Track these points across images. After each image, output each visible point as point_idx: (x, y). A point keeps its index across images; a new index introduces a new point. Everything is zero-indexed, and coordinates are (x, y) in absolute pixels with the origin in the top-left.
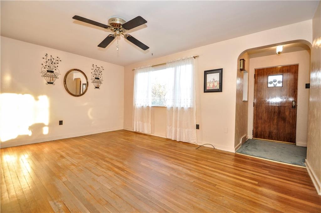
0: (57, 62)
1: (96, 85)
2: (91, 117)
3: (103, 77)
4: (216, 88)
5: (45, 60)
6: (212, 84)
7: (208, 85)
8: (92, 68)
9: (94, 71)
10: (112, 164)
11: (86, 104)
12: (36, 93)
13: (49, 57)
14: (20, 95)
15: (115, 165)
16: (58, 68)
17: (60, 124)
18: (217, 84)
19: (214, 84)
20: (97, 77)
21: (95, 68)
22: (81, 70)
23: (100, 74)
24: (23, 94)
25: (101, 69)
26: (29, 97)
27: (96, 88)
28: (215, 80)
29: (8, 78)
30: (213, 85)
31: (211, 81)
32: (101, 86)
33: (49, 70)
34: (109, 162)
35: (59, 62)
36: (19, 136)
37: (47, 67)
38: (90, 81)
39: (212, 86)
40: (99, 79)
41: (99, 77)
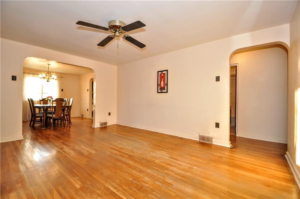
10: (120, 152)
15: (117, 151)
34: (123, 153)
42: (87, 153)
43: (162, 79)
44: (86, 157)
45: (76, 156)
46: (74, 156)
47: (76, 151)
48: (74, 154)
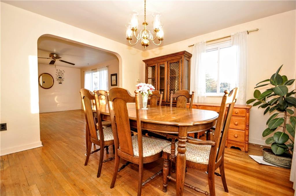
1: (59, 81)
8: (57, 71)
9: (57, 73)
11: (53, 93)
20: (60, 77)
22: (49, 73)
23: (62, 75)
25: (63, 72)
27: (60, 83)
30: (114, 82)
32: (63, 82)
38: (55, 80)
40: (61, 78)
41: (62, 77)
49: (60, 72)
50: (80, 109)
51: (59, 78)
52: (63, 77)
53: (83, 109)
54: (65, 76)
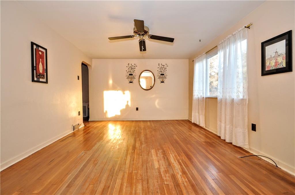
0: (134, 67)
1: (161, 80)
2: (157, 106)
3: (167, 73)
4: (281, 67)
5: (128, 68)
6: (274, 61)
7: (267, 64)
8: (158, 66)
9: (159, 69)
11: (154, 96)
12: (124, 90)
13: (130, 65)
14: (116, 91)
16: (135, 71)
17: (137, 110)
18: (282, 60)
19: (277, 59)
20: (162, 73)
21: (160, 66)
22: (149, 70)
23: (165, 70)
24: (117, 91)
25: (165, 66)
26: (120, 92)
27: (162, 82)
28: (279, 53)
29: (111, 82)
30: (276, 62)
31: (273, 56)
32: (166, 81)
33: (130, 74)
35: (136, 67)
36: (116, 115)
37: (129, 72)
38: (157, 78)
39: (274, 64)
40: (163, 75)
41: (164, 73)
42: (158, 152)
43: (41, 59)
44: (162, 148)
45: (170, 152)
46: (172, 153)
47: (168, 159)
48: (171, 155)
49: (162, 67)
50: (187, 119)
51: (161, 75)
52: (166, 74)
53: (191, 120)
54: (168, 73)
